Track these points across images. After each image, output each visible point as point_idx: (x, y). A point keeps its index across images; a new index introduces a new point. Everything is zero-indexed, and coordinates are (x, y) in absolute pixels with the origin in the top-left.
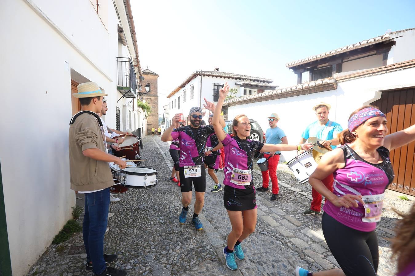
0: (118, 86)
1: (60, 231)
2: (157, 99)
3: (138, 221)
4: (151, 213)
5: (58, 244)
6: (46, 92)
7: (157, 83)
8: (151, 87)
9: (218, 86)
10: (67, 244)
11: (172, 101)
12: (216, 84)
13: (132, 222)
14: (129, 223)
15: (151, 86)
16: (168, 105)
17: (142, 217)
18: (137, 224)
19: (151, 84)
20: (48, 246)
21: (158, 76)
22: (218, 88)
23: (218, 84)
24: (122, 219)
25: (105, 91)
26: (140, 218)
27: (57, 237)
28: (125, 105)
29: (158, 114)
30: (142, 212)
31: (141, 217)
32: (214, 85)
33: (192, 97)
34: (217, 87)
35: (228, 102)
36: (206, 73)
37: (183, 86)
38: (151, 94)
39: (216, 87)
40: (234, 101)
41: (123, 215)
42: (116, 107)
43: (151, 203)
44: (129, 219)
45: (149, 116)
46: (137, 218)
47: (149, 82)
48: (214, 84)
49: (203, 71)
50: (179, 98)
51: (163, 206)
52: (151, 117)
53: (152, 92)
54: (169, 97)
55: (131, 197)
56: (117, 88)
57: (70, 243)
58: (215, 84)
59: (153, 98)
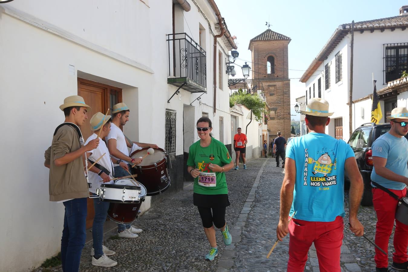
0: (169, 77)
1: (54, 256)
2: (288, 85)
3: (138, 263)
4: (160, 258)
5: (46, 267)
6: (45, 102)
7: (287, 53)
8: (275, 64)
9: (397, 48)
10: (53, 269)
11: (310, 88)
12: (393, 45)
13: (130, 263)
14: (127, 263)
15: (275, 61)
16: (305, 96)
17: (147, 260)
18: (134, 265)
19: (275, 58)
20: (36, 267)
21: (288, 40)
22: (397, 52)
23: (396, 45)
24: (123, 258)
25: (139, 89)
26: (143, 260)
27: (48, 261)
28: (189, 104)
29: (289, 114)
30: (152, 255)
31: (145, 259)
32: (387, 48)
33: (339, 78)
34: (393, 50)
35: (392, 84)
36: (364, 26)
37: (324, 56)
38: (276, 76)
39: (393, 52)
40: (402, 81)
41: (126, 254)
42: (166, 109)
43: (170, 248)
44: (129, 259)
45: (272, 119)
46: (139, 260)
47: (272, 55)
48: (386, 45)
49: (355, 22)
50: (319, 81)
51: (183, 253)
52: (275, 121)
53: (278, 73)
54: (305, 79)
55: (152, 237)
56: (168, 80)
57: (56, 269)
58: (389, 45)
59: (279, 84)
